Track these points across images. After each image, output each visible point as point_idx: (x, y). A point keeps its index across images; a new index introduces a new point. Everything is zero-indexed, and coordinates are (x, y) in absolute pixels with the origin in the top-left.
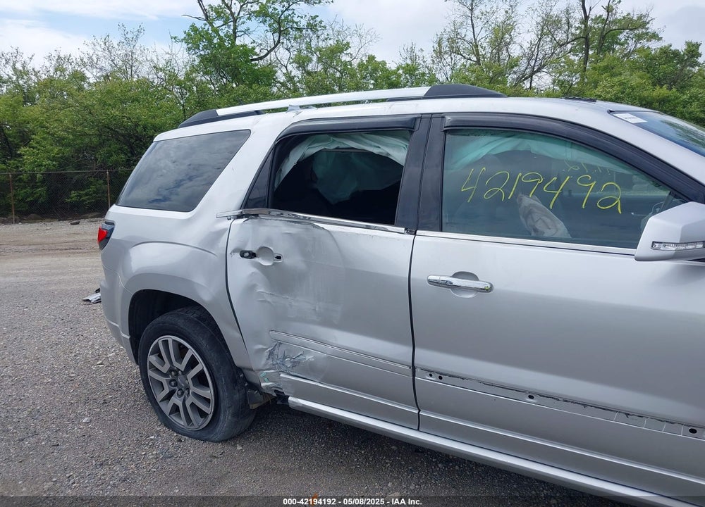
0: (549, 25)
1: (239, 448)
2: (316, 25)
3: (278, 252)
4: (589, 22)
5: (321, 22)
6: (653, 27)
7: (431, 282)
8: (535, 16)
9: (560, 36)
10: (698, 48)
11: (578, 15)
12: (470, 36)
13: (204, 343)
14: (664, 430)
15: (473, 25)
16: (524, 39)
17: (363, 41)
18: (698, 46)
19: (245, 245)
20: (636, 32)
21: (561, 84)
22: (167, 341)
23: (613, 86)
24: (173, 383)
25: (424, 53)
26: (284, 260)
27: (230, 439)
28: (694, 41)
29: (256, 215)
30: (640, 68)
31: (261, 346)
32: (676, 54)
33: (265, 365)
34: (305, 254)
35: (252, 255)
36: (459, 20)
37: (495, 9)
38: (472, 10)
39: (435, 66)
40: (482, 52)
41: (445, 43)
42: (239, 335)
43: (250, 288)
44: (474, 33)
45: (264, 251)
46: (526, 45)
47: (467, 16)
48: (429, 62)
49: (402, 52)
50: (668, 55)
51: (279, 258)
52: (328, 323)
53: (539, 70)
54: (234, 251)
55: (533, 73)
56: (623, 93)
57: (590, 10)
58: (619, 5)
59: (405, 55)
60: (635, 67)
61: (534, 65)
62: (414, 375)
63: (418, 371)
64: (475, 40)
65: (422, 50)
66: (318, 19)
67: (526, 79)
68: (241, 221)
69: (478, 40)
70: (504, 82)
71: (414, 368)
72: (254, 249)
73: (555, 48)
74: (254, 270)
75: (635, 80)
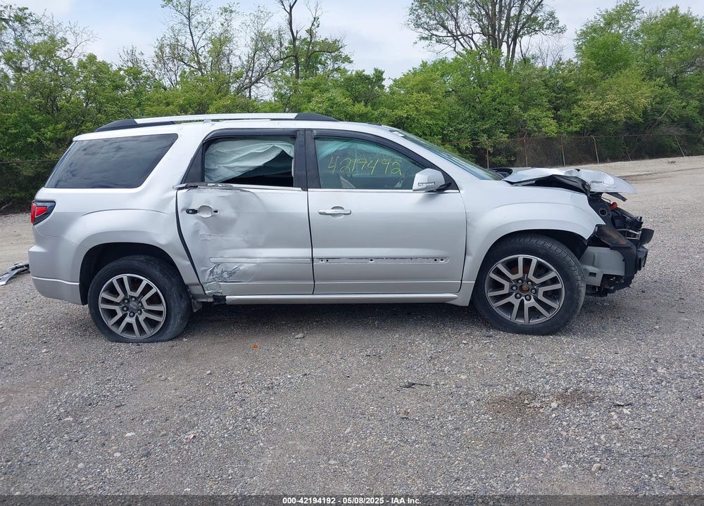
0: (262, 42)
1: (185, 340)
2: (26, 18)
3: (214, 208)
4: (297, 43)
5: (30, 15)
6: (345, 52)
7: (320, 213)
8: (248, 31)
9: (274, 52)
10: (382, 74)
11: (288, 37)
12: (189, 45)
13: (157, 273)
14: (426, 262)
15: (191, 33)
16: (240, 51)
17: (79, 40)
18: (382, 73)
19: (190, 205)
20: (333, 54)
21: (281, 96)
22: (122, 278)
23: (323, 102)
24: (125, 309)
25: (145, 57)
26: (220, 214)
27: (177, 336)
28: (380, 69)
29: (196, 187)
30: (340, 86)
31: (204, 268)
32: (367, 78)
33: (208, 279)
34: (235, 208)
35: (195, 212)
36: (177, 27)
37: (211, 20)
38: (189, 19)
39: (157, 71)
40: (202, 60)
41: (167, 50)
42: (189, 263)
43: (196, 232)
44: (193, 41)
45: (204, 208)
46: (245, 58)
47: (184, 24)
48: (151, 67)
49: (122, 54)
50: (361, 77)
51: (216, 212)
52: (254, 245)
53: (257, 81)
54: (183, 210)
55: (252, 84)
56: (332, 107)
57: (297, 33)
58: (317, 29)
59: (125, 56)
60: (336, 85)
61: (252, 76)
62: (313, 263)
63: (315, 259)
64: (195, 48)
65: (142, 54)
66: (27, 12)
67: (246, 88)
68: (185, 191)
69: (198, 48)
70: (228, 92)
71: (312, 258)
72: (195, 208)
73: (269, 62)
74: (197, 221)
75: (339, 96)
